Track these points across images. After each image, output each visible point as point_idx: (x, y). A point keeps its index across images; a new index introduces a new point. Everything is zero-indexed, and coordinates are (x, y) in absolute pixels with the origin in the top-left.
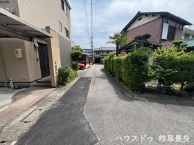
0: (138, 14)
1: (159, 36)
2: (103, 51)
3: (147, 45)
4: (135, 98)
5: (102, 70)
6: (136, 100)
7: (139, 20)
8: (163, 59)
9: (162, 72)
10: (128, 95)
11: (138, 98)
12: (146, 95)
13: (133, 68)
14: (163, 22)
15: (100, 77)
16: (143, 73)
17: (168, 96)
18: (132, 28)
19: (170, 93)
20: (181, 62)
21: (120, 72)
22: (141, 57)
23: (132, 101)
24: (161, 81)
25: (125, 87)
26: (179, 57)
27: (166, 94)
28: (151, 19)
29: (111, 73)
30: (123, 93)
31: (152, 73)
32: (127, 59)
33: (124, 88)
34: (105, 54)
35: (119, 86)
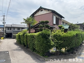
0: (40, 8)
1: (52, 22)
2: (14, 28)
3: (48, 27)
4: (46, 60)
5: (16, 44)
6: (47, 61)
7: (41, 11)
8: (56, 35)
9: (57, 43)
10: (41, 59)
11: (47, 60)
12: (51, 57)
13: (43, 41)
14: (53, 15)
15: (16, 50)
16: (49, 44)
17: (61, 56)
18: (37, 14)
19: (61, 54)
20: (64, 37)
21: (34, 44)
22: (47, 34)
23: (45, 62)
24: (57, 47)
25: (38, 54)
26: (63, 35)
27: (60, 55)
28: (48, 12)
29: (25, 46)
30: (37, 58)
31: (52, 43)
32: (39, 36)
33: (37, 56)
34: (16, 30)
35: (34, 54)
